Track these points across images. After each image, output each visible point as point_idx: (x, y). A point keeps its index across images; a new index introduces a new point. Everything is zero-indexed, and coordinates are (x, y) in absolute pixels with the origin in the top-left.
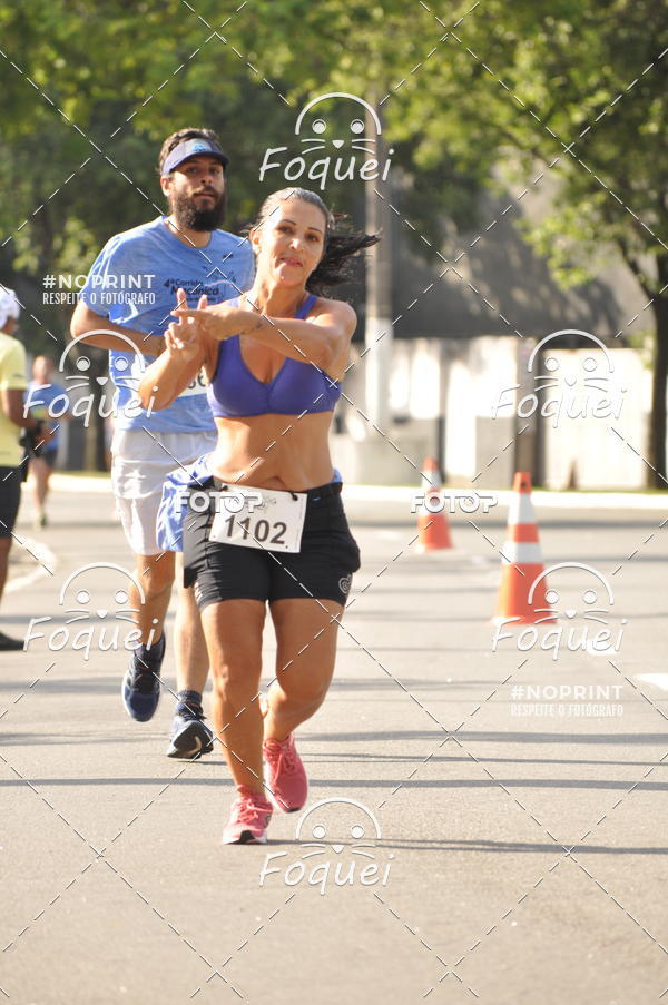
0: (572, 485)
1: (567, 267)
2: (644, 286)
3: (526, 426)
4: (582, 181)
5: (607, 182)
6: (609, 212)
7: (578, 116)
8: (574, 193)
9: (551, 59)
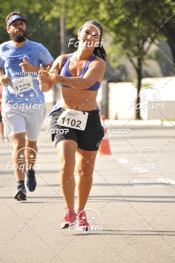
0: (116, 118)
1: (114, 61)
2: (135, 67)
3: (104, 103)
4: (118, 38)
5: (124, 39)
6: (125, 47)
7: (116, 22)
8: (116, 42)
9: (109, 7)
